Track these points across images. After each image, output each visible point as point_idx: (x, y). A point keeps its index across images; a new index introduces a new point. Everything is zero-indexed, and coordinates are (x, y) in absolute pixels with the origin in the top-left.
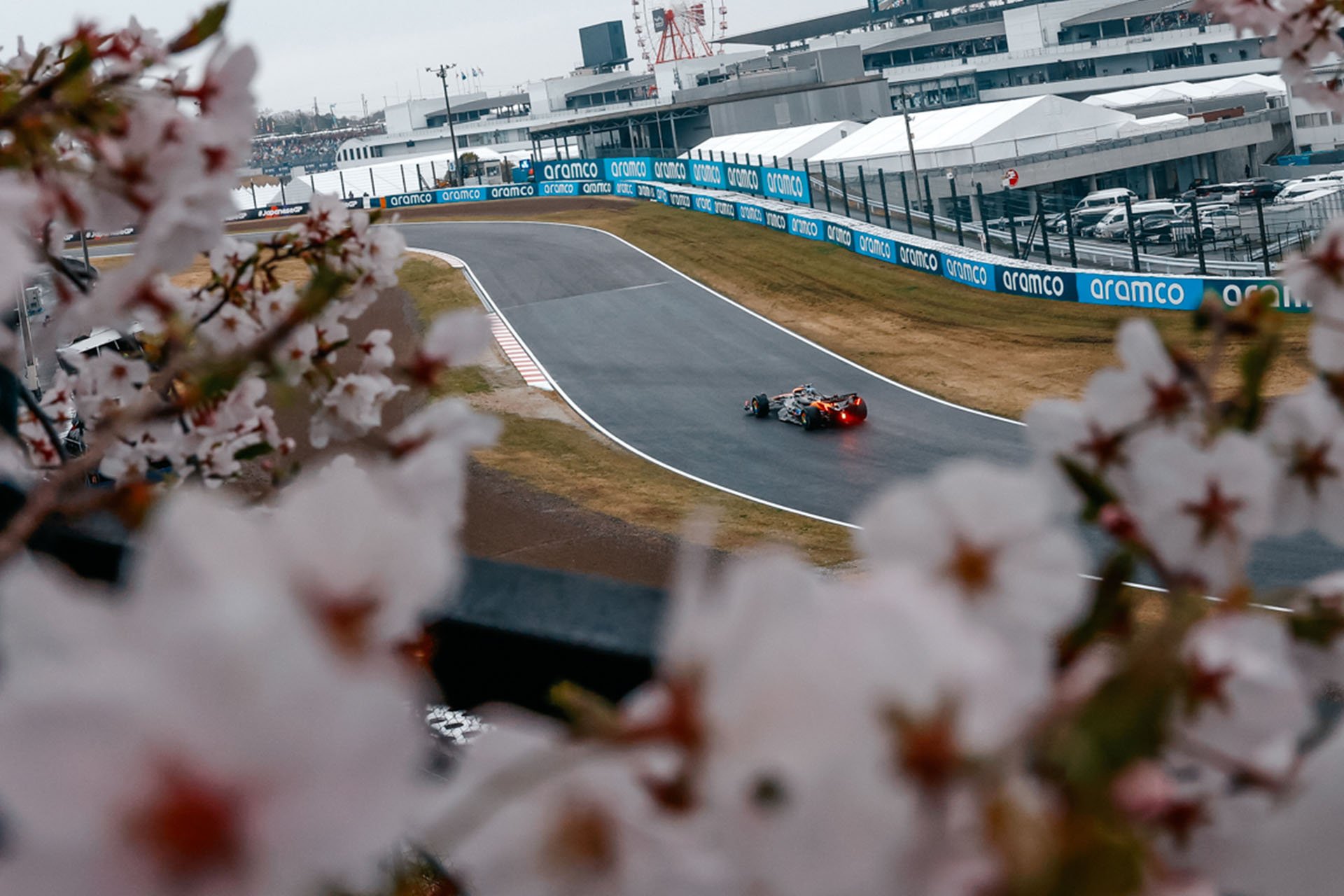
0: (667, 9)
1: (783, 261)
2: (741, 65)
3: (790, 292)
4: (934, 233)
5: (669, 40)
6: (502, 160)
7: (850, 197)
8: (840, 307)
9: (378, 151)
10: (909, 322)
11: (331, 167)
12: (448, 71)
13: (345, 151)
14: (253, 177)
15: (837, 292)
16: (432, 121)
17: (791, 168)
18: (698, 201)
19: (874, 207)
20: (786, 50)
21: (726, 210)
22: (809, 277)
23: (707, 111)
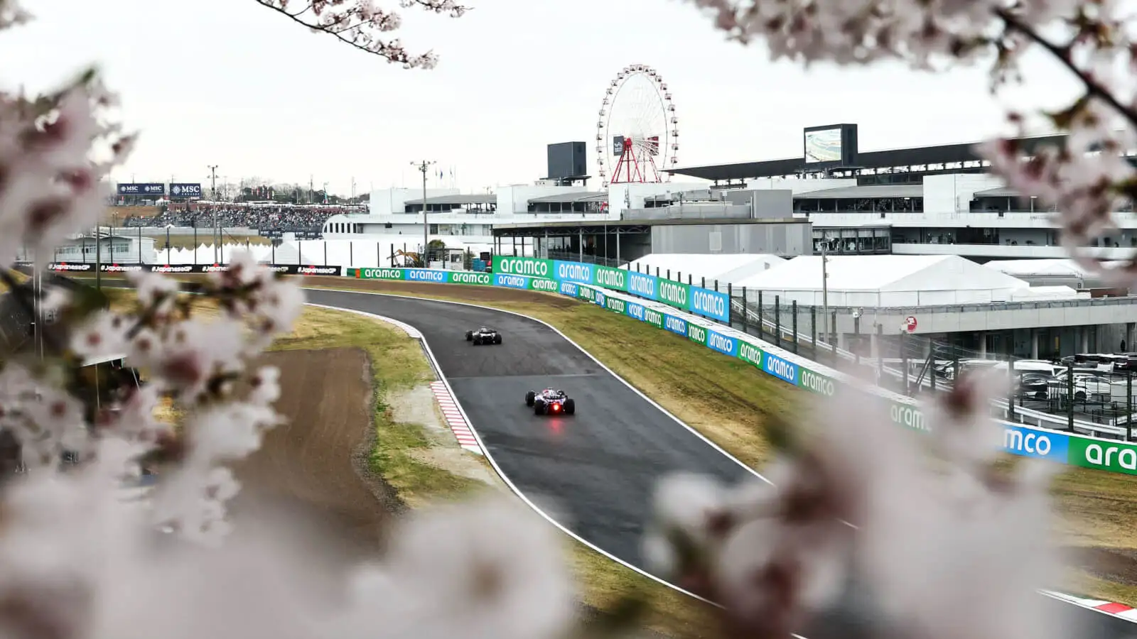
0: (626, 136)
1: (698, 370)
2: (685, 195)
3: (701, 397)
4: (834, 362)
5: (625, 164)
6: (466, 251)
7: (765, 322)
8: (743, 417)
9: (360, 228)
11: (317, 236)
12: (428, 166)
13: (331, 225)
14: (250, 236)
15: (742, 404)
16: (410, 208)
17: (716, 290)
18: (631, 307)
19: (785, 333)
20: (726, 186)
21: (654, 319)
22: (719, 386)
23: (650, 231)
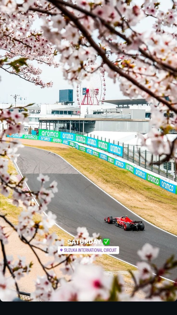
0: (87, 88)
2: (108, 110)
3: (112, 183)
4: (159, 172)
5: (86, 98)
6: (29, 127)
7: (135, 157)
8: (127, 191)
10: (147, 199)
12: (17, 97)
17: (118, 145)
18: (88, 150)
19: (142, 161)
20: (122, 107)
21: (96, 154)
23: (95, 123)
